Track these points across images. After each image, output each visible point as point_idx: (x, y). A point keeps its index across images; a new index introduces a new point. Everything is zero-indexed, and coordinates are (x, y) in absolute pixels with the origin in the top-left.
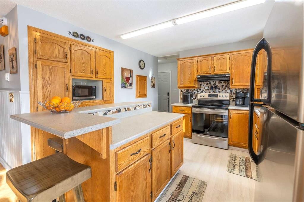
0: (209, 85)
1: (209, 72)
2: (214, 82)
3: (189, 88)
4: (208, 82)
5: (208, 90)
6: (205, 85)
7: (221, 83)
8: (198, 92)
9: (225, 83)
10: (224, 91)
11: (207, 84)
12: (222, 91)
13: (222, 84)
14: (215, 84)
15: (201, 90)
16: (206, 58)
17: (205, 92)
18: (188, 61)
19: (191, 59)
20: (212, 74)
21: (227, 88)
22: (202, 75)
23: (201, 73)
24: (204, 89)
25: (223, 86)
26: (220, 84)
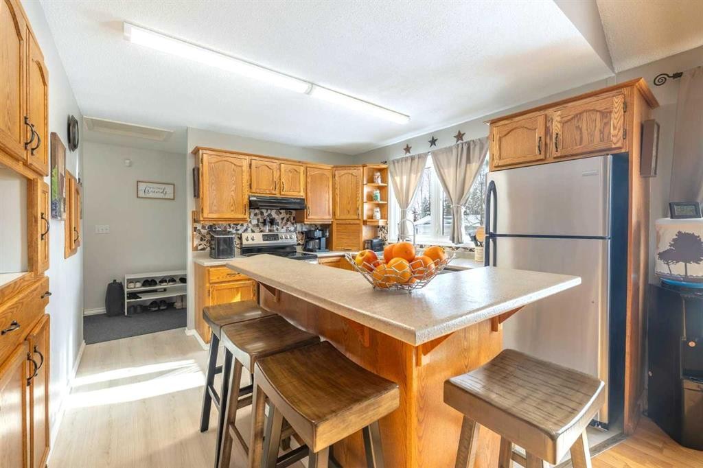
0: (259, 216)
1: (273, 192)
2: (269, 211)
3: (214, 222)
4: (257, 211)
5: (258, 225)
6: (252, 215)
7: (281, 213)
8: (237, 230)
9: (287, 214)
10: (285, 228)
11: (256, 215)
12: (282, 228)
13: (281, 216)
14: (270, 215)
15: (245, 228)
16: (266, 163)
17: (253, 231)
18: (230, 159)
19: (235, 156)
20: (278, 196)
21: (289, 223)
22: (259, 195)
23: (258, 191)
24: (250, 225)
25: (283, 219)
26: (278, 215)
